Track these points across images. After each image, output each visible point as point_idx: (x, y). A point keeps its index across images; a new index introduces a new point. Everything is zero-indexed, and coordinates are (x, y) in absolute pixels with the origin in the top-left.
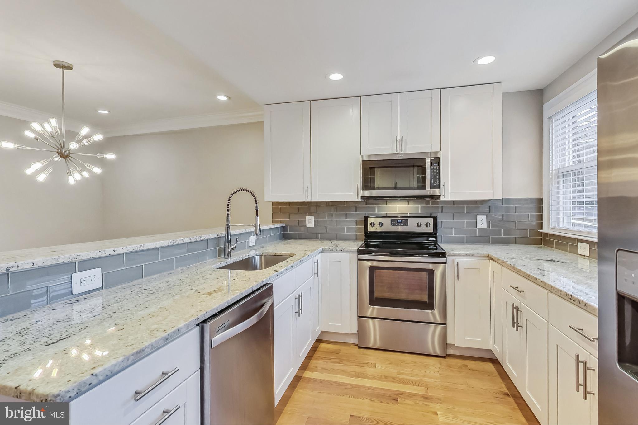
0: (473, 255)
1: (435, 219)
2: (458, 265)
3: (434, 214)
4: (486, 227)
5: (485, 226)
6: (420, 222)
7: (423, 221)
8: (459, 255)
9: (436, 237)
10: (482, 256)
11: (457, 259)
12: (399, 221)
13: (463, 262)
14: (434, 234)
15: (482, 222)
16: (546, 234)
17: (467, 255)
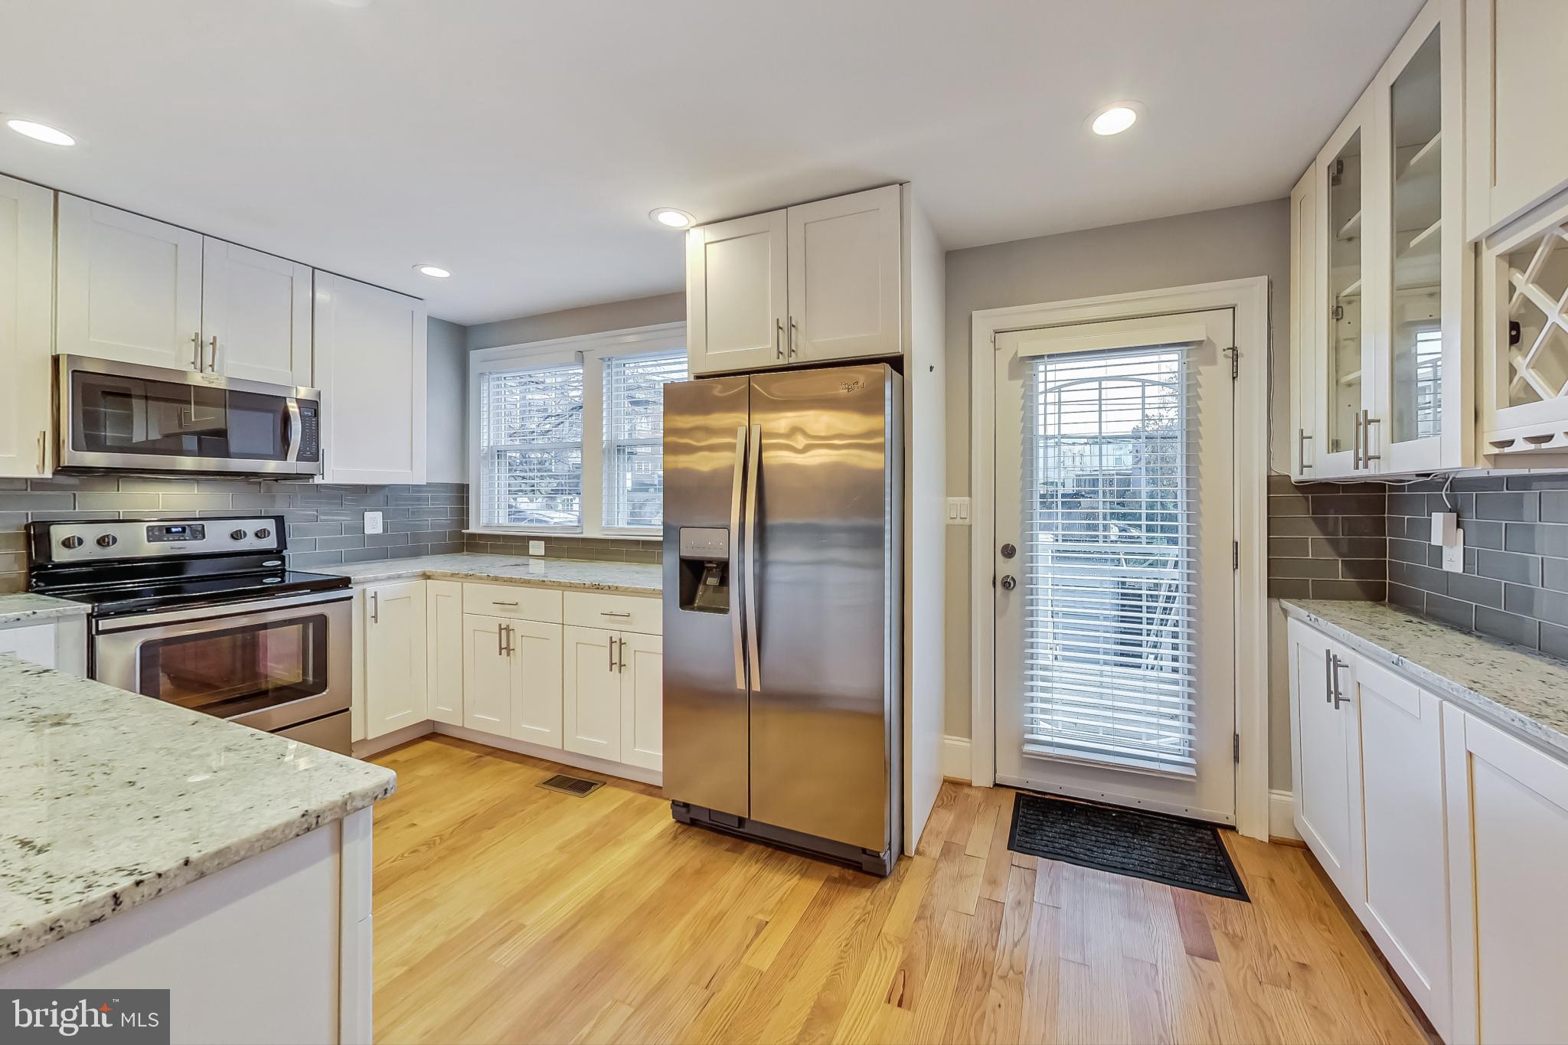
0: (399, 577)
1: (280, 520)
2: (375, 597)
3: (277, 510)
4: (382, 532)
5: (379, 530)
6: (243, 529)
7: (250, 526)
8: (376, 580)
9: (283, 559)
10: (414, 576)
11: (370, 589)
12: (174, 530)
13: (385, 589)
14: (278, 553)
15: (374, 523)
16: (473, 536)
17: (389, 578)
